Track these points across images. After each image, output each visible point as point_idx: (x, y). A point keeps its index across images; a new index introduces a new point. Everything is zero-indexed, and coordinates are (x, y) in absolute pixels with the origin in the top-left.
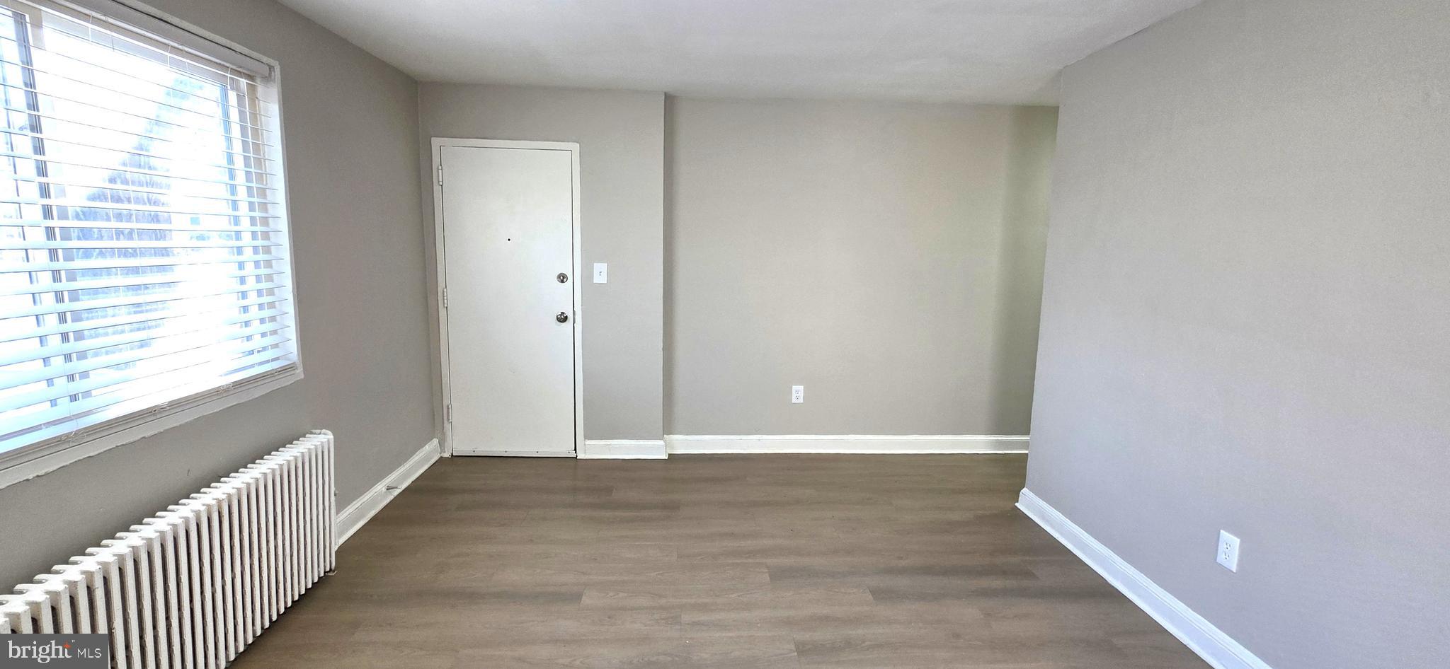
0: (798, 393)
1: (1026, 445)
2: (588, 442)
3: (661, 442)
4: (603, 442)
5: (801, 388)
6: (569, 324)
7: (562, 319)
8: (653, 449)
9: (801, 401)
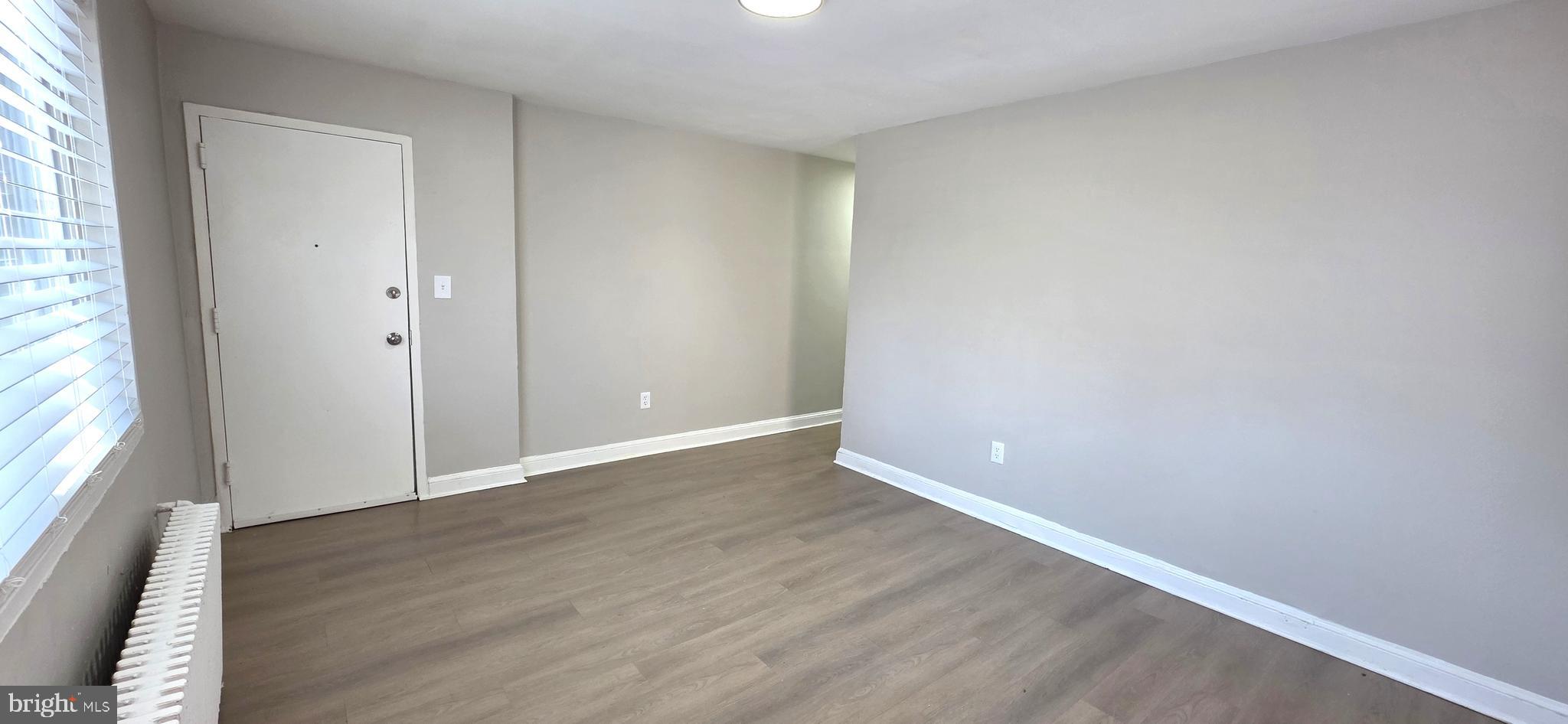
0: (645, 400)
1: (839, 416)
2: (432, 480)
3: (519, 466)
4: (450, 477)
5: (648, 394)
6: (403, 347)
7: (394, 340)
8: (510, 475)
9: (648, 406)
